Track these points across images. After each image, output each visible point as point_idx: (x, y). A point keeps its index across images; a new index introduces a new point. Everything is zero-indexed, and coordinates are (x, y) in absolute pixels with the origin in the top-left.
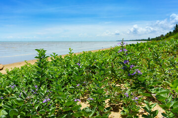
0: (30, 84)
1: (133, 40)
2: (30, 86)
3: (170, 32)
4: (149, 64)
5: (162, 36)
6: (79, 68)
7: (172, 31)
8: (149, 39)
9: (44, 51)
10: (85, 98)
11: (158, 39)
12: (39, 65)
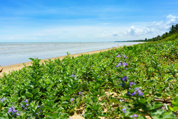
0: (23, 95)
1: (130, 41)
2: (23, 97)
3: (167, 33)
4: (147, 71)
5: (159, 36)
6: (74, 80)
7: (168, 32)
8: (146, 40)
9: (39, 60)
10: (81, 108)
11: (154, 40)
12: (32, 76)
